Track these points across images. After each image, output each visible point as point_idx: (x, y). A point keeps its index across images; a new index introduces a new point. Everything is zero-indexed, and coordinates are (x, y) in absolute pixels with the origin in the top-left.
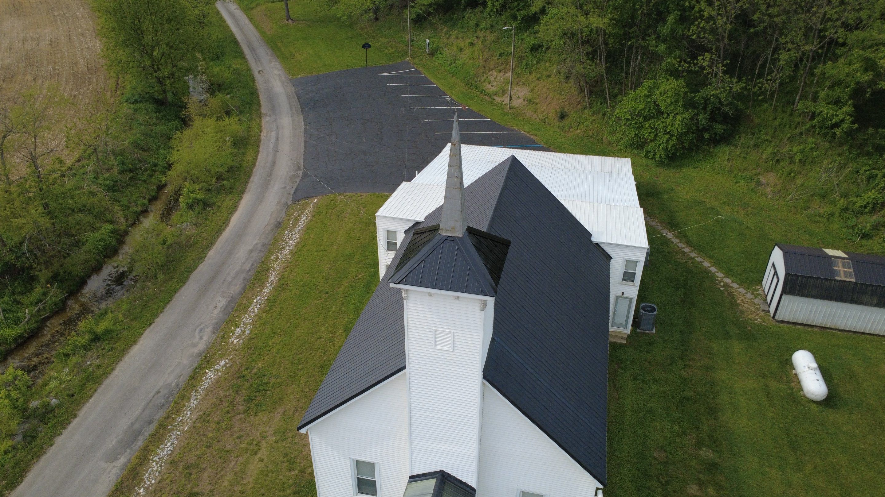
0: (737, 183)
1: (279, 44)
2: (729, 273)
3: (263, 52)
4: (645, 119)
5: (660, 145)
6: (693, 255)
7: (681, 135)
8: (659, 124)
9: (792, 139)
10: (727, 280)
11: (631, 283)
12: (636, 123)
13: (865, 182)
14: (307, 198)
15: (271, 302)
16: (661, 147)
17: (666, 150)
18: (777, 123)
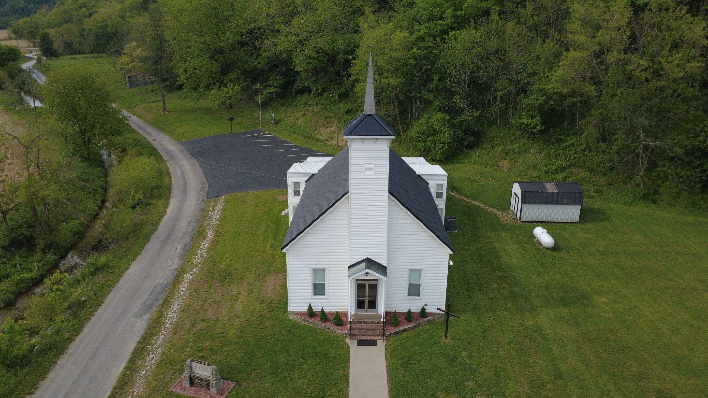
0: (486, 167)
1: (162, 126)
2: (491, 206)
3: (150, 130)
4: (428, 137)
5: (438, 151)
6: (469, 201)
7: (449, 143)
8: (436, 138)
9: (512, 141)
10: (491, 209)
11: (441, 199)
12: (422, 139)
13: (555, 158)
14: (217, 197)
15: (214, 242)
16: (439, 151)
17: (442, 153)
18: (502, 135)
